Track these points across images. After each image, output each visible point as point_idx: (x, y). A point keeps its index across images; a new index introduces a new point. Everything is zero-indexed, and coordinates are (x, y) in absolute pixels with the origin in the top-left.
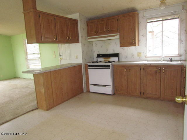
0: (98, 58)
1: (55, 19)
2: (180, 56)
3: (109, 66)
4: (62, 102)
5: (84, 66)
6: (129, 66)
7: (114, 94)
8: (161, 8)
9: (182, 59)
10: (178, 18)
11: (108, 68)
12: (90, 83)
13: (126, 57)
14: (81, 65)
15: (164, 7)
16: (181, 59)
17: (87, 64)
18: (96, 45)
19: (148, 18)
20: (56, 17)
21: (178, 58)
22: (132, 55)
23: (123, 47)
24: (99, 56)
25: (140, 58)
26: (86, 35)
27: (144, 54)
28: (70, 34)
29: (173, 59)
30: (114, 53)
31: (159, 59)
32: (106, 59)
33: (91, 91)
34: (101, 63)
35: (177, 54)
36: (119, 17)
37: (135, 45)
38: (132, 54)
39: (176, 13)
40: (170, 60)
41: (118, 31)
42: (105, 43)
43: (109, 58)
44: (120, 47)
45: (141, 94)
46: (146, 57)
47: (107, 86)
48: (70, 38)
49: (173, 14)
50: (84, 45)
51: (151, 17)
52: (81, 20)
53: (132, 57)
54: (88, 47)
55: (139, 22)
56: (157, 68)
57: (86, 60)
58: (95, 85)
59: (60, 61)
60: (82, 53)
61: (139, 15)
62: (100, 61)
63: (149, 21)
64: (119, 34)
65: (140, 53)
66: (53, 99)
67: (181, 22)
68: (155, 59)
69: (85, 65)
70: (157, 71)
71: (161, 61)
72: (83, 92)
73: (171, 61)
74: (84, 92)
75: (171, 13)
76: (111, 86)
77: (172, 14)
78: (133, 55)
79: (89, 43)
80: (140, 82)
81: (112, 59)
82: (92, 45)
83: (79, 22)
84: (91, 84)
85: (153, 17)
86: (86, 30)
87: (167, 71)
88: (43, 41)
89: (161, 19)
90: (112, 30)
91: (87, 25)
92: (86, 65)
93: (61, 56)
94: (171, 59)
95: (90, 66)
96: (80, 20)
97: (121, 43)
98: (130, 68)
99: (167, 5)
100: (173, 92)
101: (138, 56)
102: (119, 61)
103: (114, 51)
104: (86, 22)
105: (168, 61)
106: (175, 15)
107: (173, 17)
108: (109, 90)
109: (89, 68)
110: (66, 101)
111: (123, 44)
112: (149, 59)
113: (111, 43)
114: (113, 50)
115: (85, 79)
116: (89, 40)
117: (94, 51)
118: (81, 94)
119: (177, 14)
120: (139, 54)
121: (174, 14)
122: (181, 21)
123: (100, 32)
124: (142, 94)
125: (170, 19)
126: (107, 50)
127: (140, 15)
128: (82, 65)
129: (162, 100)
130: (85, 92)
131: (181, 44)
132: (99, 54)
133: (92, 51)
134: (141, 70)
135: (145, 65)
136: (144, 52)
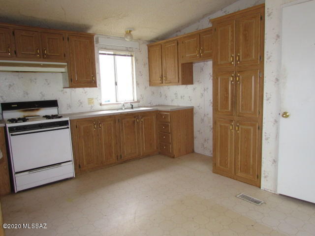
2: (138, 101)
13: (69, 106)
22: (79, 103)
24: (7, 107)
25: (92, 107)
27: (98, 100)
29: (134, 105)
30: (43, 100)
37: (95, 85)
38: (79, 101)
39: (131, 50)
40: (131, 106)
41: (64, 58)
43: (37, 110)
45: (117, 158)
47: (62, 164)
49: (128, 51)
51: (104, 47)
53: (79, 106)
63: (101, 52)
64: (66, 64)
65: (92, 99)
71: (122, 109)
73: (132, 108)
75: (126, 47)
77: (127, 50)
78: (81, 103)
85: (107, 48)
89: (112, 53)
90: (53, 54)
101: (89, 103)
103: (43, 96)
105: (129, 108)
112: (104, 107)
114: (41, 93)
120: (90, 101)
122: (136, 60)
123: (22, 52)
124: (119, 157)
126: (27, 94)
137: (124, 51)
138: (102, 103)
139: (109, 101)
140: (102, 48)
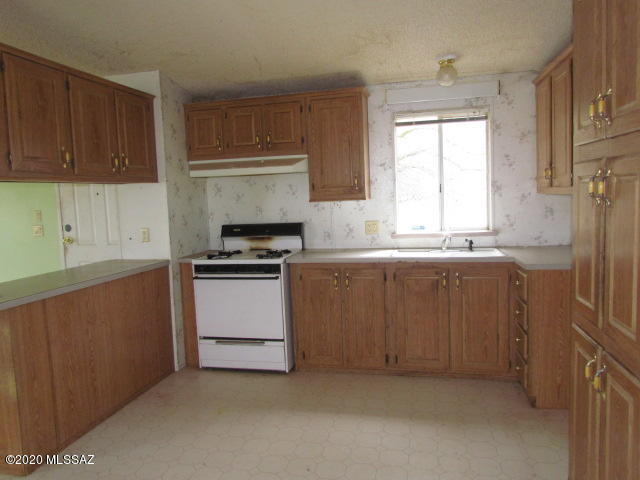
0: (224, 239)
1: (67, 83)
2: (496, 232)
3: (275, 269)
4: (92, 425)
5: (177, 269)
6: (346, 269)
7: (293, 369)
8: (442, 84)
9: (499, 243)
10: (486, 118)
11: (274, 276)
12: (201, 332)
13: (329, 236)
14: (167, 267)
15: (451, 83)
16: (496, 241)
17: (187, 260)
18: (219, 190)
19: (397, 109)
20: (70, 77)
21: (489, 240)
22: (347, 229)
23: (316, 203)
24: (228, 231)
25: (373, 238)
26: (184, 154)
27: (387, 226)
28: (123, 148)
29: (477, 241)
30: (284, 221)
31: (433, 242)
32: (255, 244)
33: (204, 362)
34: (238, 256)
35: (486, 226)
36: (305, 98)
37: (360, 195)
38: (348, 225)
39: (481, 103)
40: (467, 244)
41: (302, 145)
42: (251, 185)
43: (269, 239)
44: (311, 201)
45: (387, 361)
46: (393, 235)
47: (266, 343)
48: (124, 163)
49: (472, 107)
50: (174, 191)
51: (407, 108)
52: (164, 97)
53: (347, 236)
54: (190, 199)
55: (370, 122)
56: (437, 273)
57: (181, 246)
58: (220, 340)
59: (66, 249)
60: (170, 219)
61: (370, 99)
62: (236, 250)
63: (399, 121)
64: (306, 156)
65: (375, 223)
66: (56, 417)
67: (493, 132)
68: (421, 242)
69: (180, 264)
70: (438, 281)
71: (441, 248)
72: (171, 370)
73: (471, 248)
74: (177, 369)
75: (467, 100)
76: (283, 340)
77: (469, 106)
78: (351, 230)
79: (194, 183)
80: (386, 322)
81: (278, 243)
82: (204, 190)
83: (157, 104)
84: (205, 338)
85: (415, 109)
86: (182, 137)
87: (467, 281)
88: (16, 171)
89: (436, 118)
90: (283, 141)
91: (188, 119)
92: (184, 267)
93: (68, 228)
94: (471, 242)
95: (199, 268)
96: (162, 98)
97: (313, 187)
98: (349, 273)
99: (459, 75)
100: (486, 348)
101: (367, 231)
102: (303, 249)
103: (285, 214)
104: (182, 109)
105: (461, 248)
106: (476, 107)
107: (471, 115)
108: (276, 357)
109: (196, 278)
110: (110, 414)
111: (321, 191)
112: (402, 242)
113: (274, 186)
114: (281, 209)
115: (181, 319)
116: (194, 174)
117: (210, 212)
118: (164, 381)
119: (482, 107)
120: (371, 226)
121: (474, 104)
122: (495, 129)
123: (235, 144)
124: (392, 360)
125: (464, 120)
126: (261, 211)
127: (374, 100)
128: (170, 267)
129: (455, 378)
130: (181, 370)
131: (497, 196)
132: (227, 223)
133: (202, 212)
134: (385, 279)
135: (400, 262)
136: (386, 221)
137: (464, 108)
138: (398, 233)
139: (422, 228)
140: (401, 112)
